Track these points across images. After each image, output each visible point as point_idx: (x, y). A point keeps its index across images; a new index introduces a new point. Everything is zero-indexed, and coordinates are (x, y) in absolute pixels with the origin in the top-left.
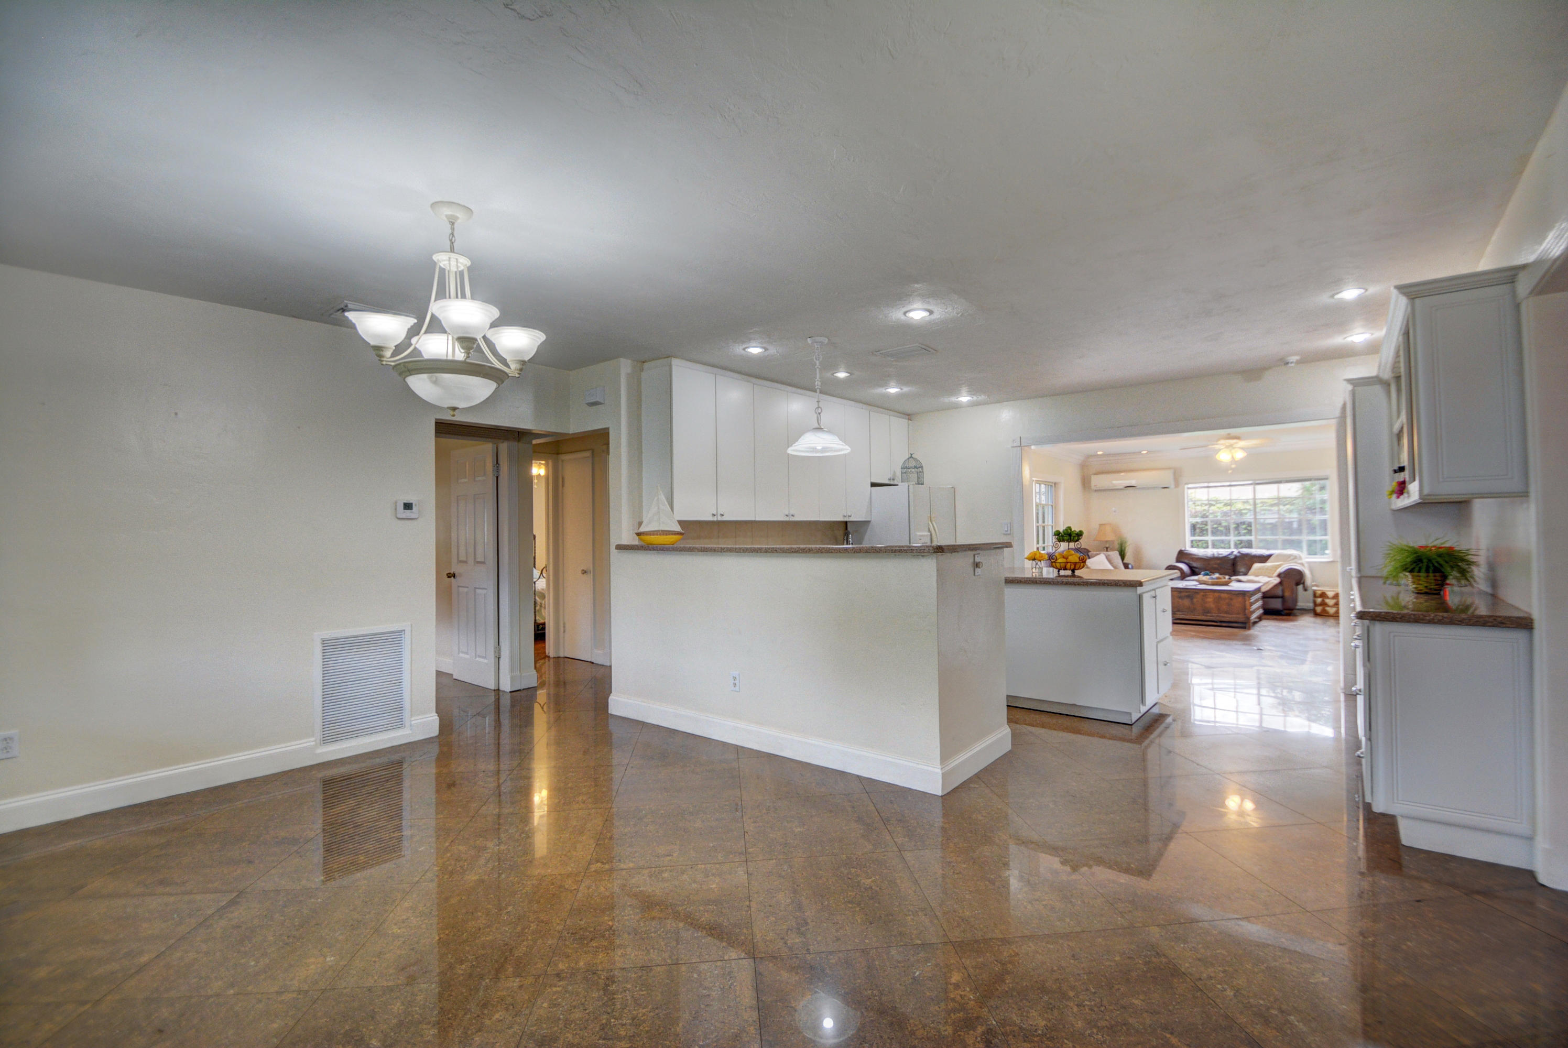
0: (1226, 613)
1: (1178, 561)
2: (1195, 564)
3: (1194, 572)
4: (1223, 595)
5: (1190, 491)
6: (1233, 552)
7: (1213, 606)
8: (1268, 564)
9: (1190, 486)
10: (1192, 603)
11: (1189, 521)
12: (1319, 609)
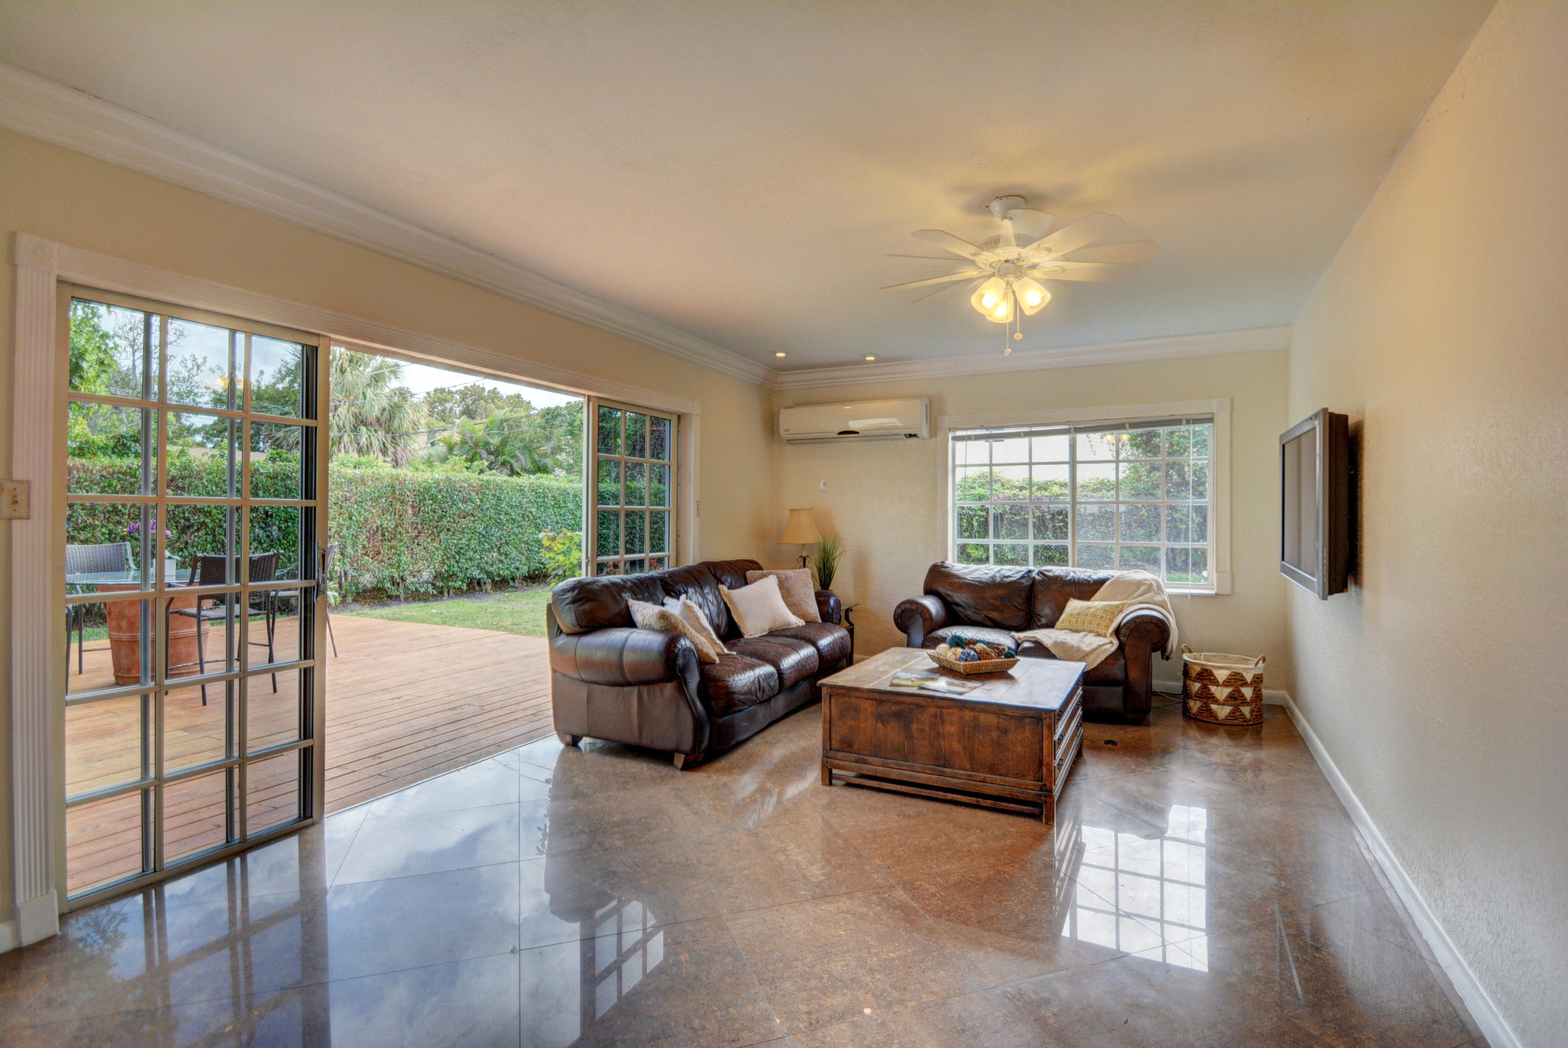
0: (993, 769)
1: (929, 591)
2: (958, 597)
3: (953, 616)
4: (982, 717)
5: (960, 445)
6: (1030, 571)
7: (956, 746)
8: (1096, 603)
9: (959, 433)
10: (910, 737)
11: (953, 502)
12: (1195, 706)
